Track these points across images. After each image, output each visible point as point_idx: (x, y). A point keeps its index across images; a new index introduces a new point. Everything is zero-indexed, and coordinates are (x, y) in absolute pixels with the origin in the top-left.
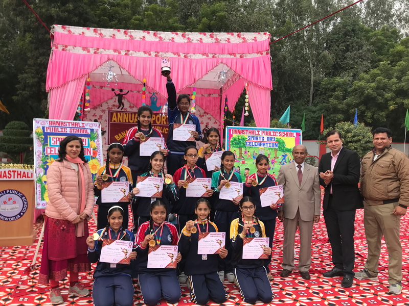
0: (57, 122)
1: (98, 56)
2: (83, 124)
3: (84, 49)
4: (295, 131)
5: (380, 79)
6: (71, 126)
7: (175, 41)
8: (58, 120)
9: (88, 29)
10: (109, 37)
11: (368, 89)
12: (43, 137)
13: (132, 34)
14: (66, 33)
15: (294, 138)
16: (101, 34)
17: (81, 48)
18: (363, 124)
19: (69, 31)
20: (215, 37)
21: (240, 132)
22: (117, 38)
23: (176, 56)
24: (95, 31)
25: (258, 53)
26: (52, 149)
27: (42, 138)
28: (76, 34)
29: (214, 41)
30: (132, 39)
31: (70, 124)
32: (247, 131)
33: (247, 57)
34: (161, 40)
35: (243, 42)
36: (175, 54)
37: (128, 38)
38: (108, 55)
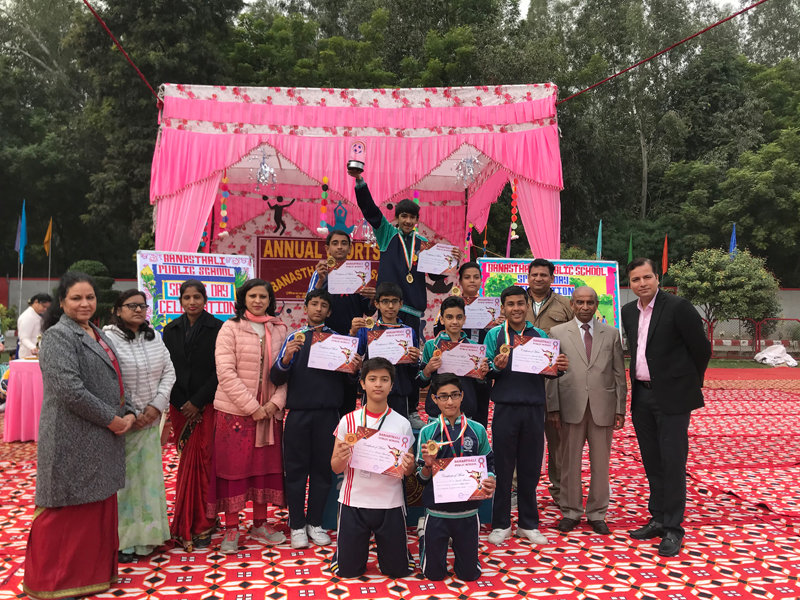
0: (177, 256)
1: (243, 138)
2: (222, 259)
3: (216, 125)
4: (605, 265)
5: (780, 162)
6: (201, 263)
7: (381, 106)
8: (179, 253)
9: (223, 89)
10: (261, 103)
11: (757, 183)
12: (154, 282)
13: (303, 95)
14: (186, 97)
15: (604, 277)
16: (246, 97)
17: (211, 124)
18: (747, 253)
19: (190, 94)
20: (453, 95)
21: (503, 268)
22: (274, 103)
23: (382, 134)
24: (236, 92)
25: (534, 122)
26: (170, 304)
27: (152, 284)
28: (203, 98)
29: (451, 102)
30: (302, 104)
31: (200, 259)
32: (516, 266)
33: (515, 131)
34: (355, 105)
35: (506, 103)
36: (379, 130)
37: (295, 103)
38: (260, 136)
